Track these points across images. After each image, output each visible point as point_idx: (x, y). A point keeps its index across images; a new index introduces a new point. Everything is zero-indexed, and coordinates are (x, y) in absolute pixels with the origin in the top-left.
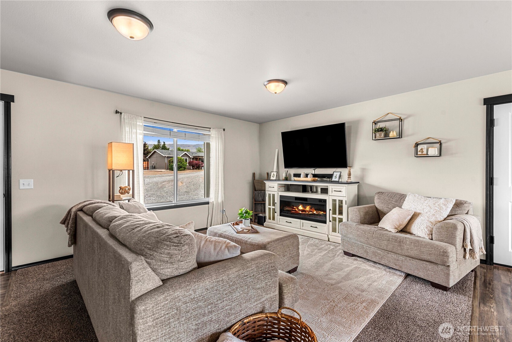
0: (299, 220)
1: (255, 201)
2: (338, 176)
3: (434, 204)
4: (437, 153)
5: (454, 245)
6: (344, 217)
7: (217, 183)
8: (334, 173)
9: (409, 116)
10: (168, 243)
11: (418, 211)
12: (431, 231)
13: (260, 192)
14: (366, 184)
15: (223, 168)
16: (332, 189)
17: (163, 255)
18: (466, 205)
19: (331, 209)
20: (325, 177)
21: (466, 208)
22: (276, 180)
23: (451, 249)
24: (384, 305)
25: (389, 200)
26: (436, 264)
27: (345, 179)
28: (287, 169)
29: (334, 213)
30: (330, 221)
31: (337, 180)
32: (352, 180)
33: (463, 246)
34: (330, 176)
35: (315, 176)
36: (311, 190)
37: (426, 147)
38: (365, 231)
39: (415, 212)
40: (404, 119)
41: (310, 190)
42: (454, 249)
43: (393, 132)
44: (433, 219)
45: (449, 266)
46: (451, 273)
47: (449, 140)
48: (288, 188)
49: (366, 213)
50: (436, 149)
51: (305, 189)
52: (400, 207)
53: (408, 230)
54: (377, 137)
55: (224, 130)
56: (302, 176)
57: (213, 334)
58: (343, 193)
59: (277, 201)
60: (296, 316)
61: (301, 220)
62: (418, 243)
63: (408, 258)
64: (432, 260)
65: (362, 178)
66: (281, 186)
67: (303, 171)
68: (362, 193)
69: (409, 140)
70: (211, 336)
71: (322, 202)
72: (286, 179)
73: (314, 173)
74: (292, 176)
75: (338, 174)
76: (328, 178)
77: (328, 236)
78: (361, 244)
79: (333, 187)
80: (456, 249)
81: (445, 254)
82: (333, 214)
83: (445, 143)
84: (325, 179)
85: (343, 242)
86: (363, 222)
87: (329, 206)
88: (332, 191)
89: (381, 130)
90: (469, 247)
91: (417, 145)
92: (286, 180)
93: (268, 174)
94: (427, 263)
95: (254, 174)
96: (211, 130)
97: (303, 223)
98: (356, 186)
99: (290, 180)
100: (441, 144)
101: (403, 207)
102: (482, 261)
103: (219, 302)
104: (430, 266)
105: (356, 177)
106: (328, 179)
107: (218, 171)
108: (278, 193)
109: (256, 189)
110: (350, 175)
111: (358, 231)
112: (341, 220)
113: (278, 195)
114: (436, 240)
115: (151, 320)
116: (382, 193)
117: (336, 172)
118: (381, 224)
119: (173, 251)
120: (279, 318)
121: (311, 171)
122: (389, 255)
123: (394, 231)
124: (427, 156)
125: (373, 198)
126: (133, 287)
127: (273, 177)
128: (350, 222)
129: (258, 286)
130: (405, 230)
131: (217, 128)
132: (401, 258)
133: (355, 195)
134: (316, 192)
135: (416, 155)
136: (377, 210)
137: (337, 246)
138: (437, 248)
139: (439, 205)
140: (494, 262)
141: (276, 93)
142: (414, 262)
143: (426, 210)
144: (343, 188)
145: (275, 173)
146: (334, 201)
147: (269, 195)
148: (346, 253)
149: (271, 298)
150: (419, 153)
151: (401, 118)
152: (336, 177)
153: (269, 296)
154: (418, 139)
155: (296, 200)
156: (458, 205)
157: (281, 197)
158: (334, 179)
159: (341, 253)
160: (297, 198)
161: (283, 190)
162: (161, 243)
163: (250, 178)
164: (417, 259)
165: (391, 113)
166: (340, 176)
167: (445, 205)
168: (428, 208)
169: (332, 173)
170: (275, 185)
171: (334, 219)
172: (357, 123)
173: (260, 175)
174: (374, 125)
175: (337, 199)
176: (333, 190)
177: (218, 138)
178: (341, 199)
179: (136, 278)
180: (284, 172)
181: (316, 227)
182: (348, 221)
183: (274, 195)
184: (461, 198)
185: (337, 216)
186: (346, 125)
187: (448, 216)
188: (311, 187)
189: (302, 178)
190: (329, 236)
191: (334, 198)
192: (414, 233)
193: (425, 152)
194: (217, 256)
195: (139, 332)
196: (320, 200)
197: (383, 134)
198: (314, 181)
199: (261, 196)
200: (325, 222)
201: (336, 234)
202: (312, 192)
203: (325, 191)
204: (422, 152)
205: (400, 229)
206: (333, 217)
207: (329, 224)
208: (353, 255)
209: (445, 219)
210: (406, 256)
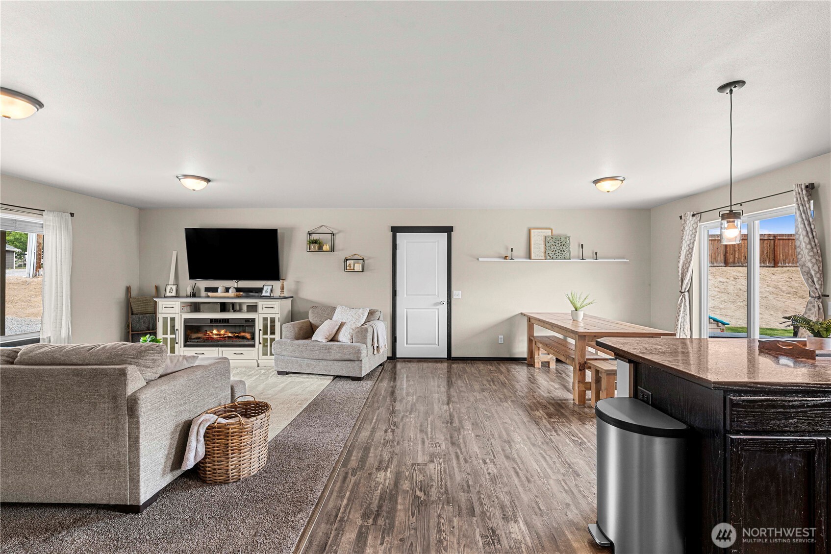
0: (217, 348)
1: (132, 332)
2: (269, 291)
3: (356, 314)
4: (361, 269)
5: (366, 344)
6: (277, 336)
7: (59, 305)
8: (265, 287)
9: (340, 232)
10: (151, 351)
11: (344, 321)
12: (352, 336)
13: (144, 317)
14: (300, 298)
15: (69, 278)
16: (263, 305)
17: (148, 361)
18: (377, 313)
19: (262, 329)
20: (252, 292)
21: (377, 315)
22: (175, 297)
23: (363, 347)
24: (315, 399)
25: (322, 313)
26: (354, 361)
27: (277, 293)
28: (193, 282)
29: (265, 333)
30: (260, 343)
31: (268, 294)
32: (286, 294)
33: (372, 345)
34: (260, 290)
35: (238, 290)
36: (233, 308)
37: (353, 263)
38: (299, 345)
39: (341, 323)
40: (336, 234)
41: (231, 308)
42: (366, 347)
43: (326, 245)
44: (353, 327)
45: (361, 360)
46: (363, 366)
47: (369, 258)
48: (196, 307)
49: (301, 329)
50: (360, 265)
51: (224, 307)
52: (331, 319)
53: (336, 339)
54: (311, 249)
55: (72, 215)
56: (219, 290)
57: (186, 421)
58: (276, 310)
59: (180, 326)
60: (252, 399)
61: (220, 348)
62: (342, 347)
63: (335, 362)
64: (352, 358)
65: (297, 292)
66: (185, 305)
67: (221, 284)
68: (296, 309)
69: (341, 255)
70: (185, 422)
71: (249, 322)
72: (193, 295)
73: (236, 287)
74: (203, 290)
75: (270, 287)
76: (256, 292)
77: (257, 361)
78: (296, 359)
79: (263, 303)
80: (367, 347)
81: (359, 351)
82: (263, 335)
83: (367, 260)
84: (251, 294)
85: (277, 361)
86: (297, 338)
87: (259, 325)
88: (262, 308)
89: (315, 242)
90: (376, 345)
91: (346, 260)
92: (192, 297)
93: (157, 288)
94: (348, 362)
95: (128, 289)
96: (44, 213)
97: (222, 351)
98: (290, 301)
99: (199, 297)
100: (364, 261)
101: (333, 319)
102: (388, 358)
103: (190, 396)
104: (349, 364)
105: (289, 291)
106: (256, 294)
107: (61, 284)
108: (181, 315)
109: (134, 312)
110: (282, 288)
111: (292, 346)
112: (272, 340)
113: (181, 318)
114: (355, 343)
115: (150, 405)
116: (316, 307)
117: (267, 286)
118: (314, 338)
119: (156, 357)
120: (236, 405)
121: (233, 284)
122: (321, 363)
123: (324, 341)
124: (353, 271)
125: (307, 313)
126: (129, 385)
127: (170, 292)
128: (283, 339)
129: (216, 386)
130: (334, 339)
131: (58, 211)
132: (330, 363)
133: (289, 311)
134: (240, 310)
135: (346, 269)
136: (311, 324)
137: (269, 370)
138: (354, 347)
139: (358, 314)
140: (397, 357)
141: (194, 190)
142: (339, 364)
143: (349, 320)
144: (276, 304)
145: (174, 288)
146: (265, 319)
147: (165, 319)
148: (280, 373)
149: (225, 396)
150: (348, 268)
151: (334, 233)
152: (266, 292)
153: (223, 394)
154: (348, 256)
155: (212, 322)
156: (371, 313)
157: (186, 320)
158: (264, 294)
159: (274, 374)
160: (212, 320)
161: (189, 310)
162: (145, 352)
163: (121, 294)
164: (341, 361)
165: (325, 226)
166: (272, 290)
167: (362, 314)
168: (351, 317)
169: (262, 287)
170: (177, 304)
171: (265, 340)
172: (291, 230)
173: (140, 289)
174: (308, 236)
175: (269, 316)
176: (264, 307)
177: (60, 227)
178: (273, 316)
179: (131, 379)
180: (188, 285)
181: (242, 354)
182: (281, 338)
183: (173, 319)
184: (374, 308)
185: (269, 336)
186: (279, 231)
187: (364, 323)
188: (233, 304)
189: (220, 293)
190: (259, 361)
191: (265, 316)
192: (340, 340)
193: (352, 268)
194: (174, 367)
195: (142, 414)
196: (247, 320)
197: (317, 246)
198: (238, 297)
199: (144, 322)
200: (253, 346)
201: (269, 357)
202: (234, 311)
203: (253, 308)
204: (350, 267)
205: (330, 339)
206: (263, 338)
207: (259, 347)
208: (287, 373)
209: (362, 325)
210: (334, 360)
